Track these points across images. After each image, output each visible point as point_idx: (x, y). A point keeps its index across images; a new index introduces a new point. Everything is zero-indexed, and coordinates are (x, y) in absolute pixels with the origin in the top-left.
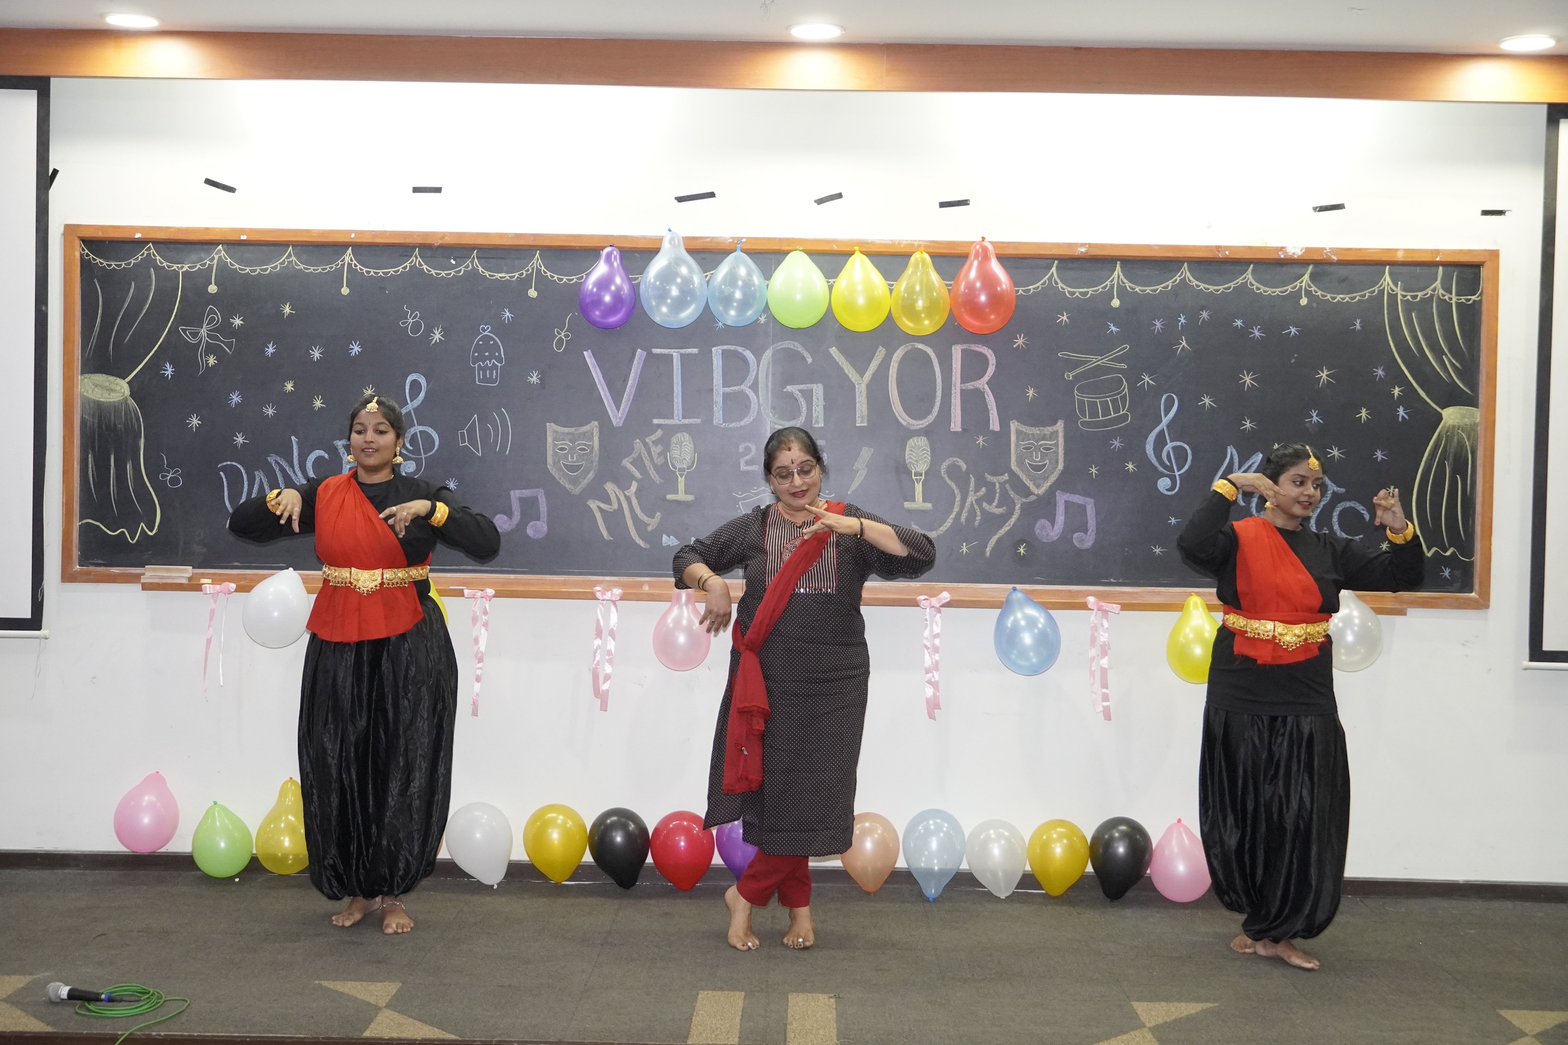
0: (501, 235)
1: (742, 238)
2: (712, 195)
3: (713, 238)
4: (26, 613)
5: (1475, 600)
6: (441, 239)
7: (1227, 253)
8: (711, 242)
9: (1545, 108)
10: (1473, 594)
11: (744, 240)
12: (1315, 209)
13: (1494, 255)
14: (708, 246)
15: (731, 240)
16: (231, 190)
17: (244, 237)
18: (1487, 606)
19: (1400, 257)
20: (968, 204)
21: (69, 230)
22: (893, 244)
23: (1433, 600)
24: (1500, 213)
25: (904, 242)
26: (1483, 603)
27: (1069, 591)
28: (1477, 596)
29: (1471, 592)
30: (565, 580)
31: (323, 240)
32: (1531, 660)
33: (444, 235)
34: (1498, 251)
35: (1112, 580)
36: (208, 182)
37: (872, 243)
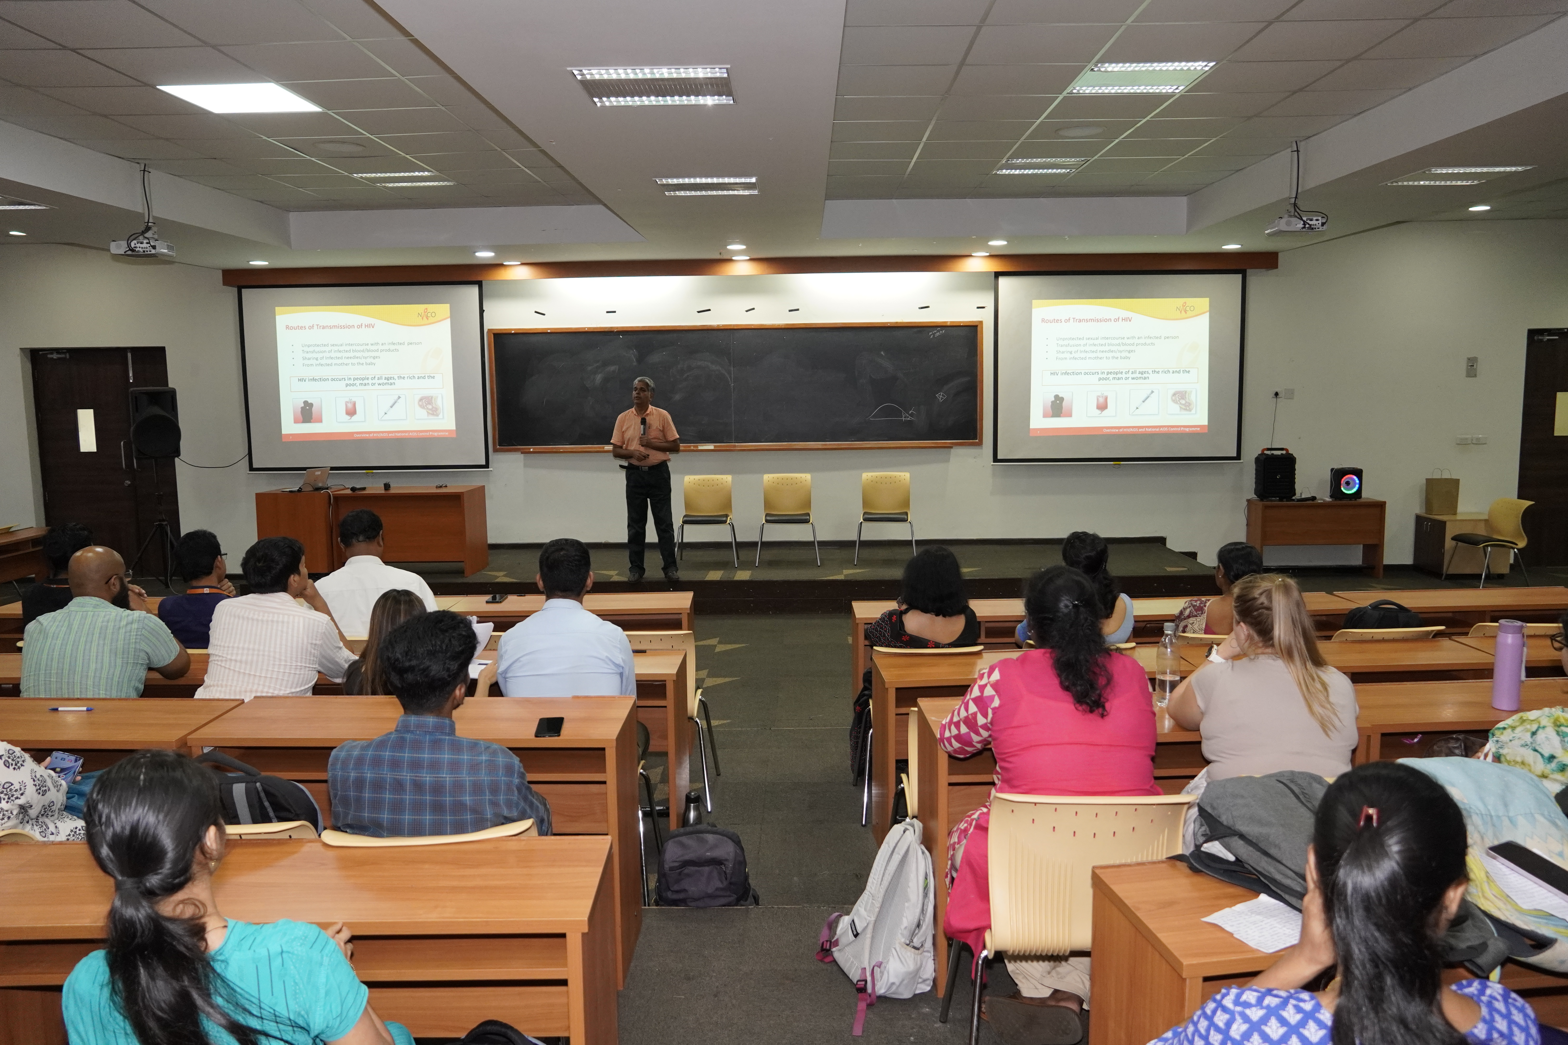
0: (637, 327)
2: (709, 310)
3: (709, 325)
4: (484, 463)
5: (977, 443)
7: (889, 324)
9: (993, 273)
11: (721, 325)
12: (920, 308)
13: (981, 322)
14: (708, 328)
15: (716, 326)
16: (544, 315)
17: (549, 331)
18: (982, 445)
19: (949, 324)
20: (799, 310)
21: (489, 330)
22: (773, 325)
23: (963, 443)
24: (983, 308)
25: (776, 324)
26: (980, 444)
28: (978, 441)
31: (576, 331)
32: (995, 462)
33: (617, 328)
36: (536, 312)
37: (765, 325)
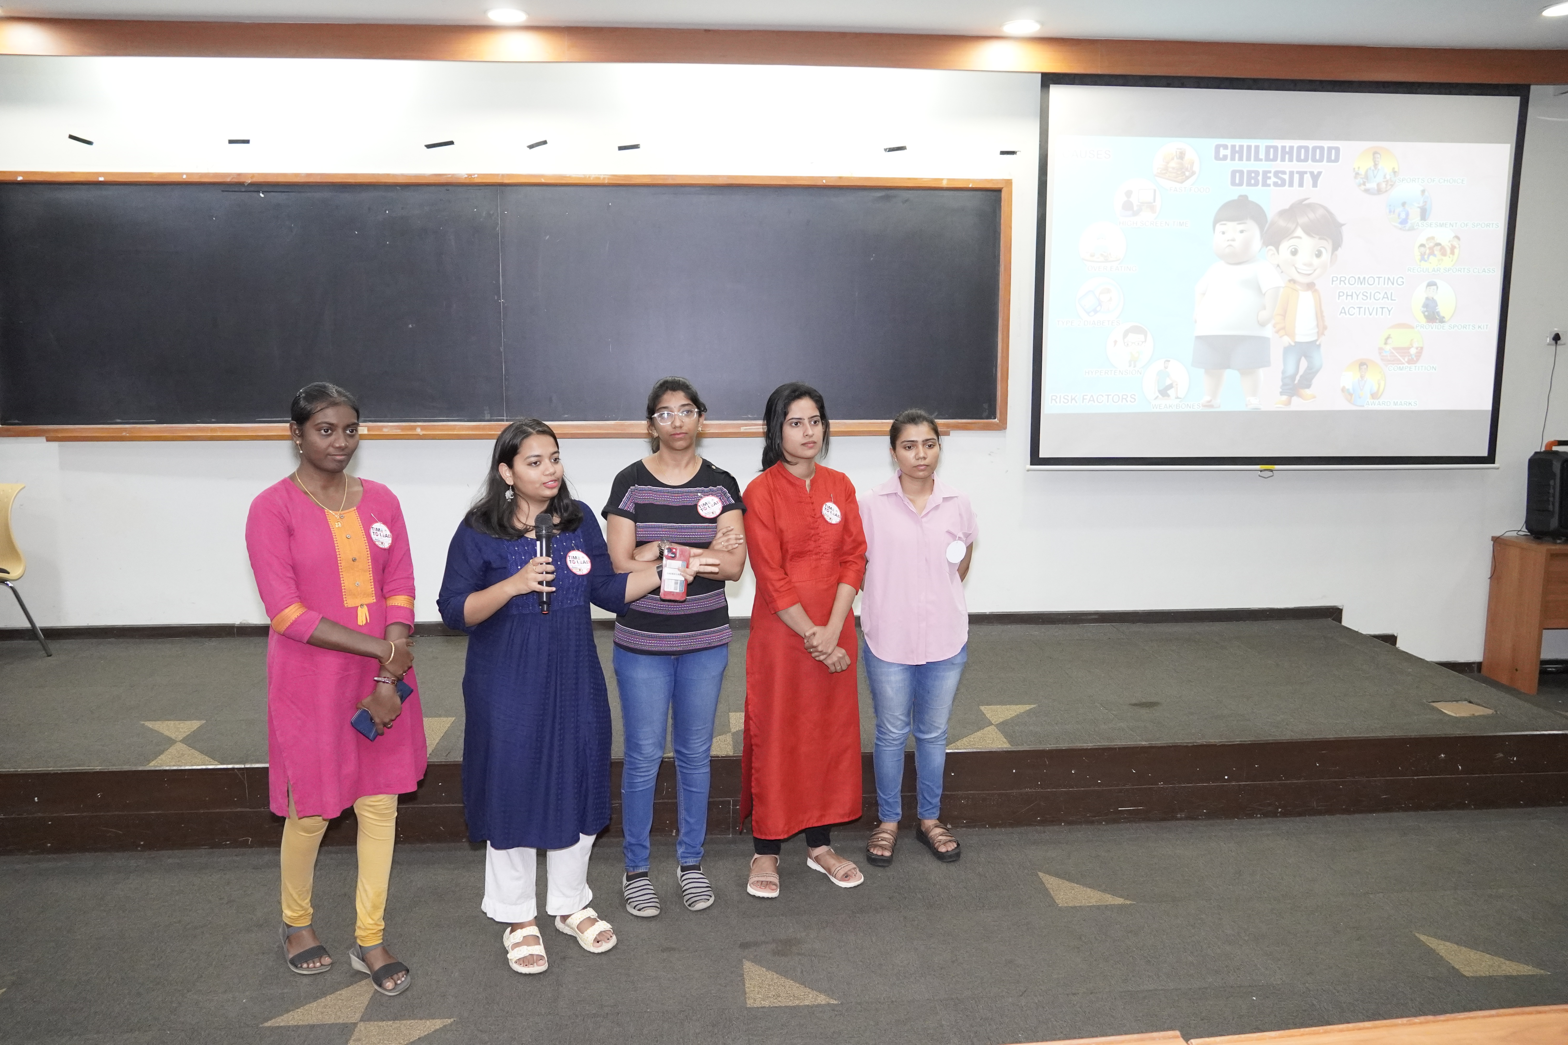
0: (297, 175)
1: (474, 174)
2: (451, 143)
3: (453, 175)
5: (997, 424)
6: (252, 178)
7: (824, 181)
8: (451, 177)
9: (1040, 75)
10: (996, 420)
11: (476, 176)
12: (885, 150)
13: (1009, 182)
14: (450, 180)
15: (466, 176)
16: (90, 143)
17: (101, 179)
18: (1005, 428)
19: (944, 184)
20: (639, 148)
22: (585, 178)
23: (968, 425)
24: (1013, 152)
25: (593, 176)
26: (1002, 426)
28: (998, 422)
29: (994, 418)
31: (162, 180)
32: (1030, 464)
33: (253, 175)
34: (1011, 180)
35: (749, 416)
36: (71, 137)
37: (570, 177)
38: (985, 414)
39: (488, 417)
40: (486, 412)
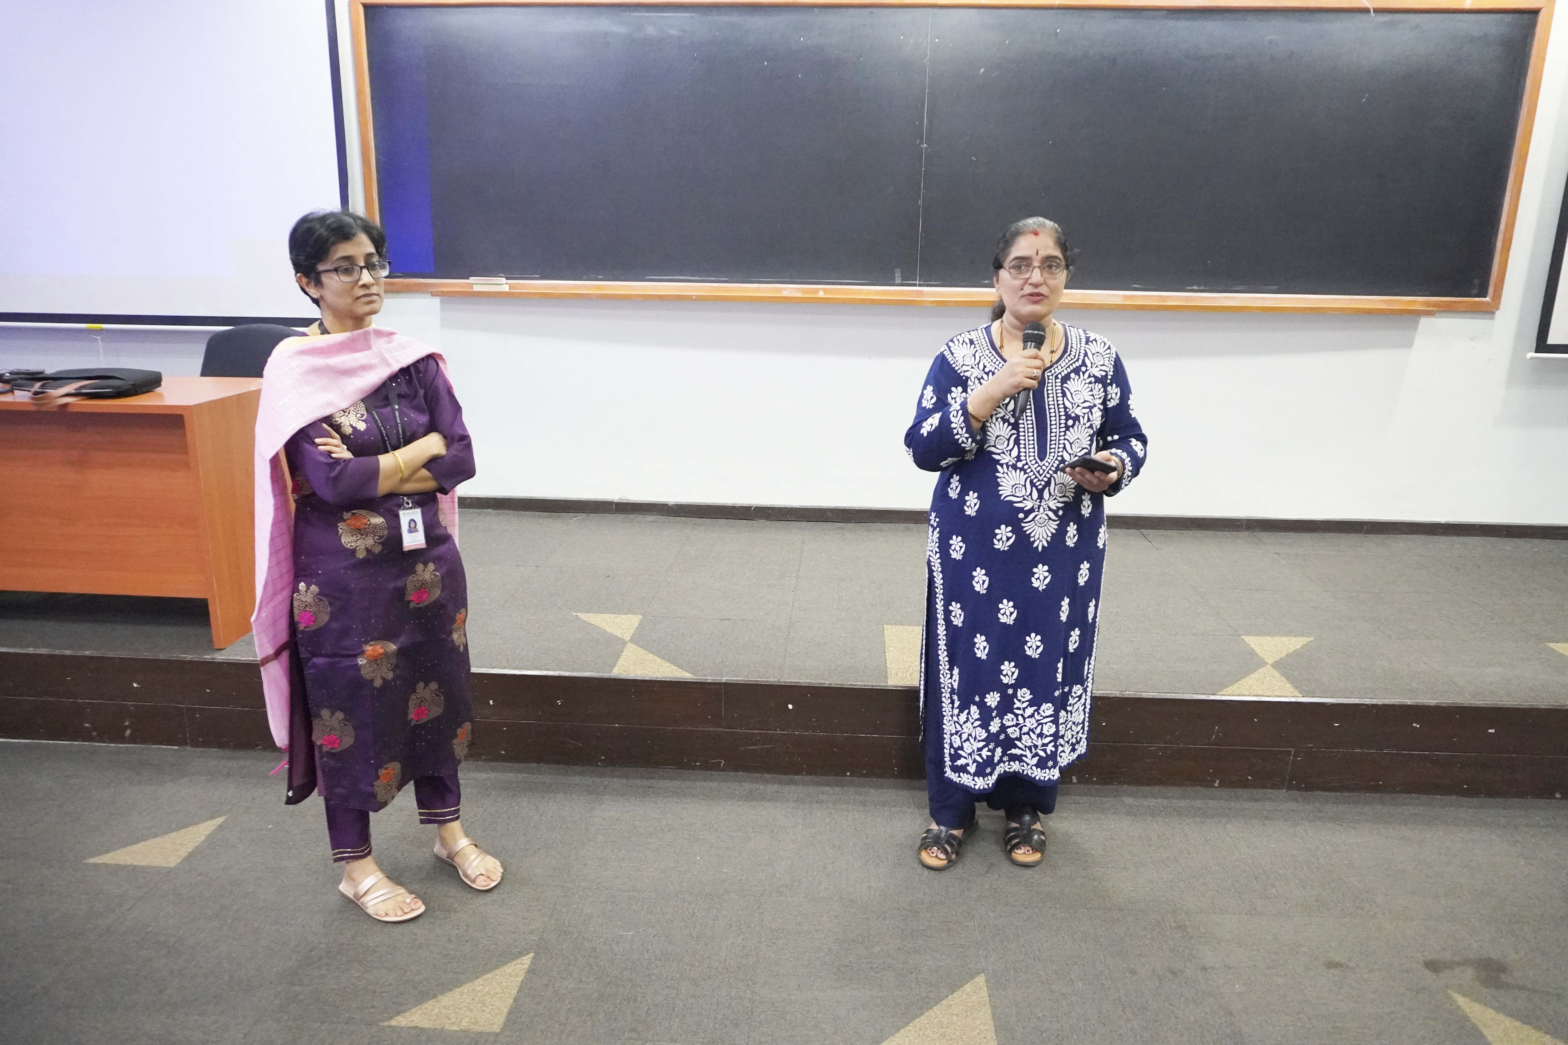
5: (1488, 304)
10: (1487, 299)
13: (1549, 3)
18: (1496, 311)
23: (1454, 304)
26: (1493, 307)
27: (1161, 296)
28: (1490, 300)
29: (1486, 297)
30: (757, 288)
32: (1536, 352)
35: (1195, 288)
38: (1475, 291)
39: (898, 281)
40: (897, 275)
